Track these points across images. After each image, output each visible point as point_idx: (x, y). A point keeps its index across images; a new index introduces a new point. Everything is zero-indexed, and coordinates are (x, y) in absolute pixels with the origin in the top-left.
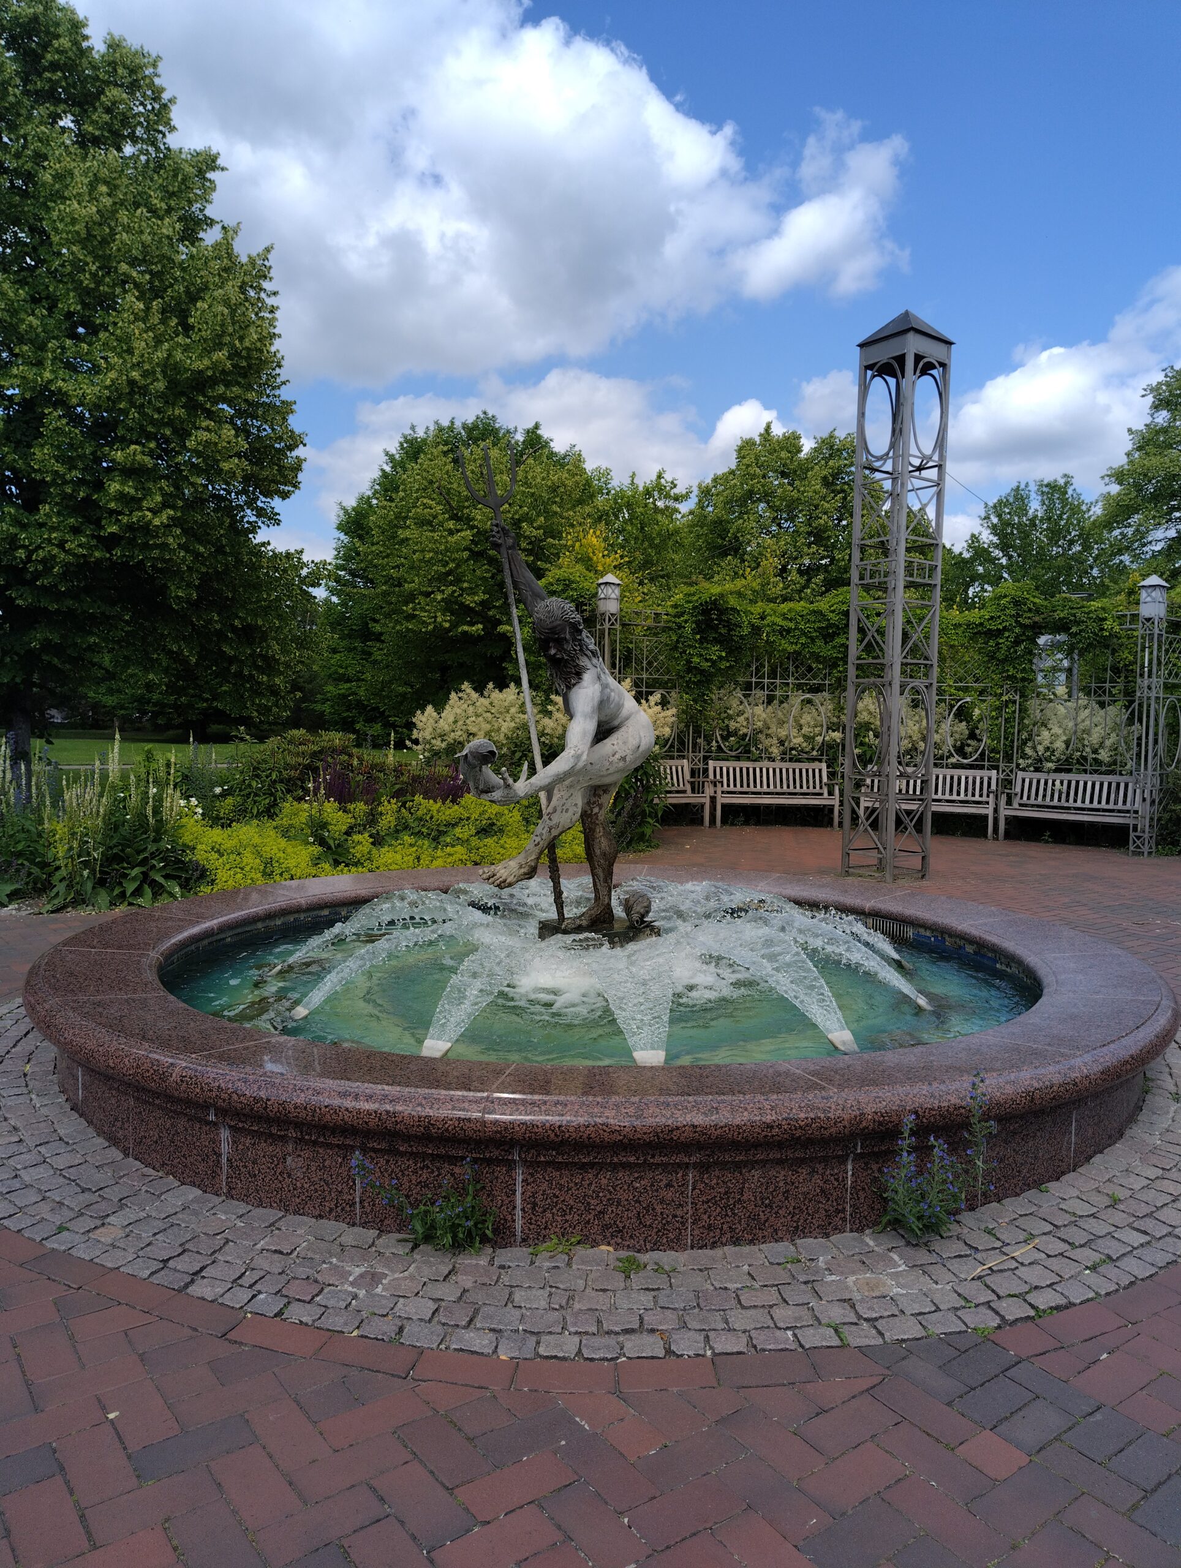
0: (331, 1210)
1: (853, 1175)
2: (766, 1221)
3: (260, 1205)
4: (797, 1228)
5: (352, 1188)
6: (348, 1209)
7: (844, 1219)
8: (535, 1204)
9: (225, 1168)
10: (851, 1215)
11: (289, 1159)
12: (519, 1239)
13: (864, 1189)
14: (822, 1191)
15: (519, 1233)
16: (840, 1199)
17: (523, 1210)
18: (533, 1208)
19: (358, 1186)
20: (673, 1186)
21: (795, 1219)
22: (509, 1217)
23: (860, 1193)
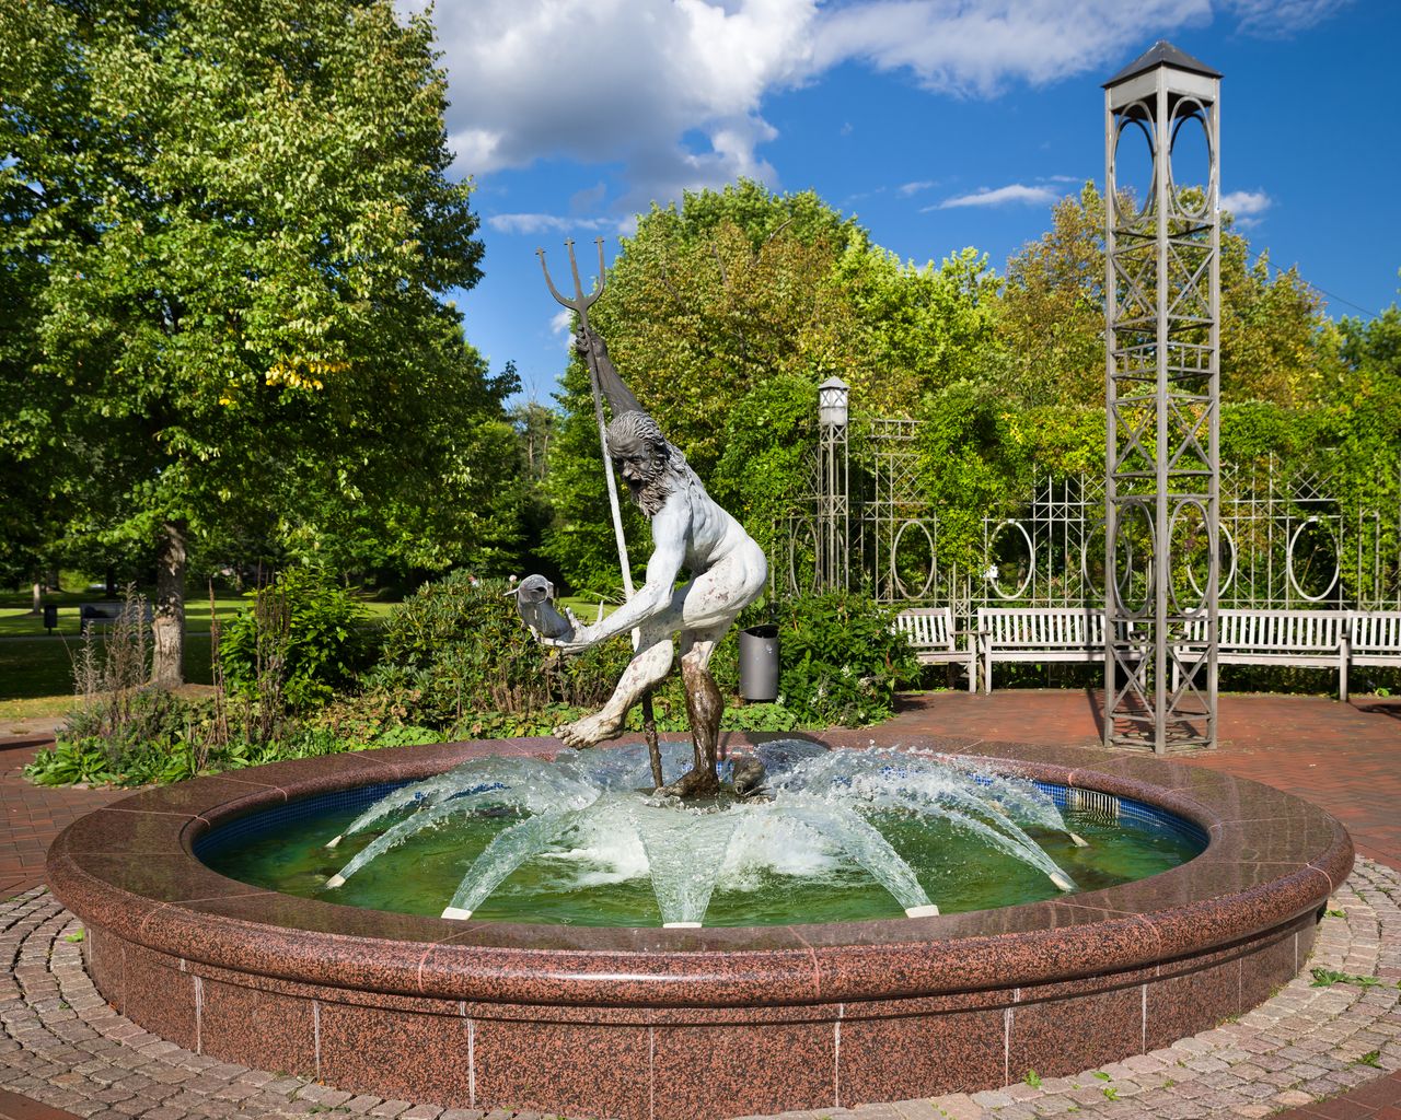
0: (293, 1066)
1: (841, 1044)
2: (738, 1092)
3: (230, 1061)
4: (775, 1100)
5: (312, 1043)
6: (308, 1065)
7: (832, 1093)
8: (488, 1066)
9: (199, 1022)
10: (840, 1088)
11: (254, 1014)
12: (473, 1102)
13: (855, 1060)
14: (805, 1061)
15: (472, 1096)
16: (827, 1070)
17: (476, 1070)
18: (486, 1070)
19: (317, 1041)
20: (632, 1050)
21: (773, 1090)
22: (462, 1078)
23: (851, 1064)
